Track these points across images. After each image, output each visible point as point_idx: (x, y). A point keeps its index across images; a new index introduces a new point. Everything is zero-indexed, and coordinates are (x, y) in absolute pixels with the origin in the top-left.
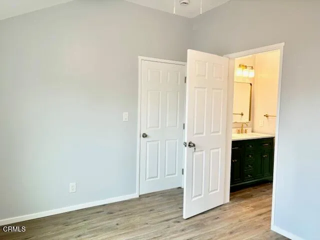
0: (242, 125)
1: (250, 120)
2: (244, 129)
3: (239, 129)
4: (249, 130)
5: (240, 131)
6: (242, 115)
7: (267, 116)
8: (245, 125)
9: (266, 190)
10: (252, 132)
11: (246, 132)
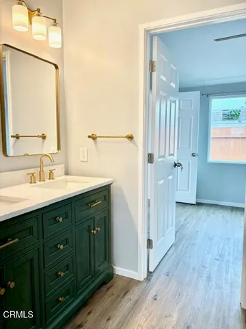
0: (41, 162)
1: (59, 148)
2: (46, 170)
3: (32, 171)
4: (59, 170)
5: (37, 175)
6: (44, 137)
7: (93, 138)
8: (46, 161)
9: (110, 314)
10: (67, 174)
11: (51, 176)
